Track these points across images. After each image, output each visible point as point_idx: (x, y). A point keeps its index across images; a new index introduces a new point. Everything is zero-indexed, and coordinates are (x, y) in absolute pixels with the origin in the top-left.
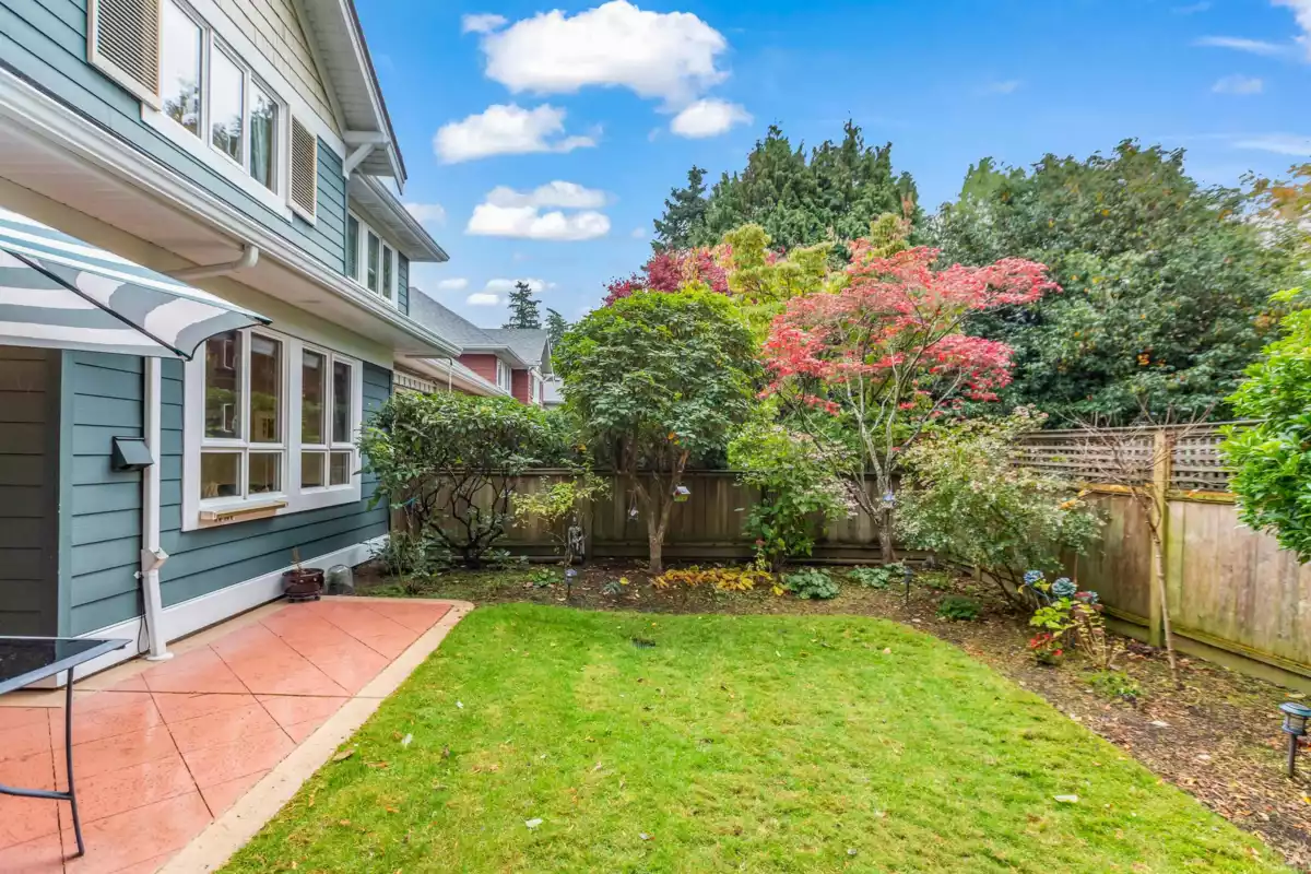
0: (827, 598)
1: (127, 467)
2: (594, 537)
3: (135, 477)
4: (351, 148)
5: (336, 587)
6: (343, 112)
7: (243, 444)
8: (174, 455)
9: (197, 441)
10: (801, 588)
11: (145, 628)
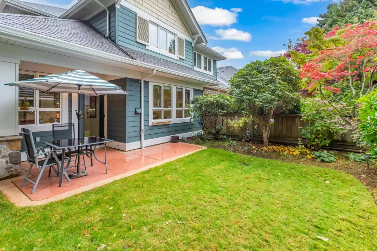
0: (327, 162)
1: (138, 113)
2: (254, 134)
3: (139, 115)
4: (193, 39)
5: (183, 141)
6: (192, 31)
7: (162, 109)
8: (147, 111)
9: (152, 108)
10: (319, 157)
11: (141, 143)
